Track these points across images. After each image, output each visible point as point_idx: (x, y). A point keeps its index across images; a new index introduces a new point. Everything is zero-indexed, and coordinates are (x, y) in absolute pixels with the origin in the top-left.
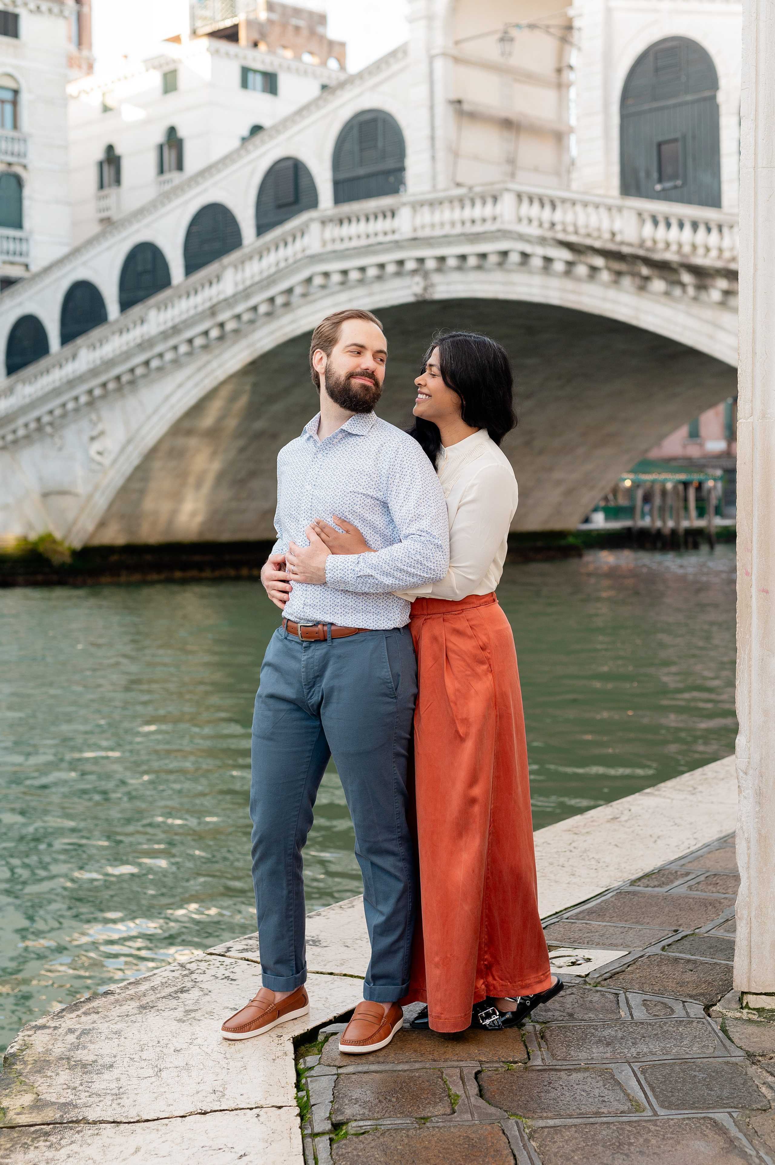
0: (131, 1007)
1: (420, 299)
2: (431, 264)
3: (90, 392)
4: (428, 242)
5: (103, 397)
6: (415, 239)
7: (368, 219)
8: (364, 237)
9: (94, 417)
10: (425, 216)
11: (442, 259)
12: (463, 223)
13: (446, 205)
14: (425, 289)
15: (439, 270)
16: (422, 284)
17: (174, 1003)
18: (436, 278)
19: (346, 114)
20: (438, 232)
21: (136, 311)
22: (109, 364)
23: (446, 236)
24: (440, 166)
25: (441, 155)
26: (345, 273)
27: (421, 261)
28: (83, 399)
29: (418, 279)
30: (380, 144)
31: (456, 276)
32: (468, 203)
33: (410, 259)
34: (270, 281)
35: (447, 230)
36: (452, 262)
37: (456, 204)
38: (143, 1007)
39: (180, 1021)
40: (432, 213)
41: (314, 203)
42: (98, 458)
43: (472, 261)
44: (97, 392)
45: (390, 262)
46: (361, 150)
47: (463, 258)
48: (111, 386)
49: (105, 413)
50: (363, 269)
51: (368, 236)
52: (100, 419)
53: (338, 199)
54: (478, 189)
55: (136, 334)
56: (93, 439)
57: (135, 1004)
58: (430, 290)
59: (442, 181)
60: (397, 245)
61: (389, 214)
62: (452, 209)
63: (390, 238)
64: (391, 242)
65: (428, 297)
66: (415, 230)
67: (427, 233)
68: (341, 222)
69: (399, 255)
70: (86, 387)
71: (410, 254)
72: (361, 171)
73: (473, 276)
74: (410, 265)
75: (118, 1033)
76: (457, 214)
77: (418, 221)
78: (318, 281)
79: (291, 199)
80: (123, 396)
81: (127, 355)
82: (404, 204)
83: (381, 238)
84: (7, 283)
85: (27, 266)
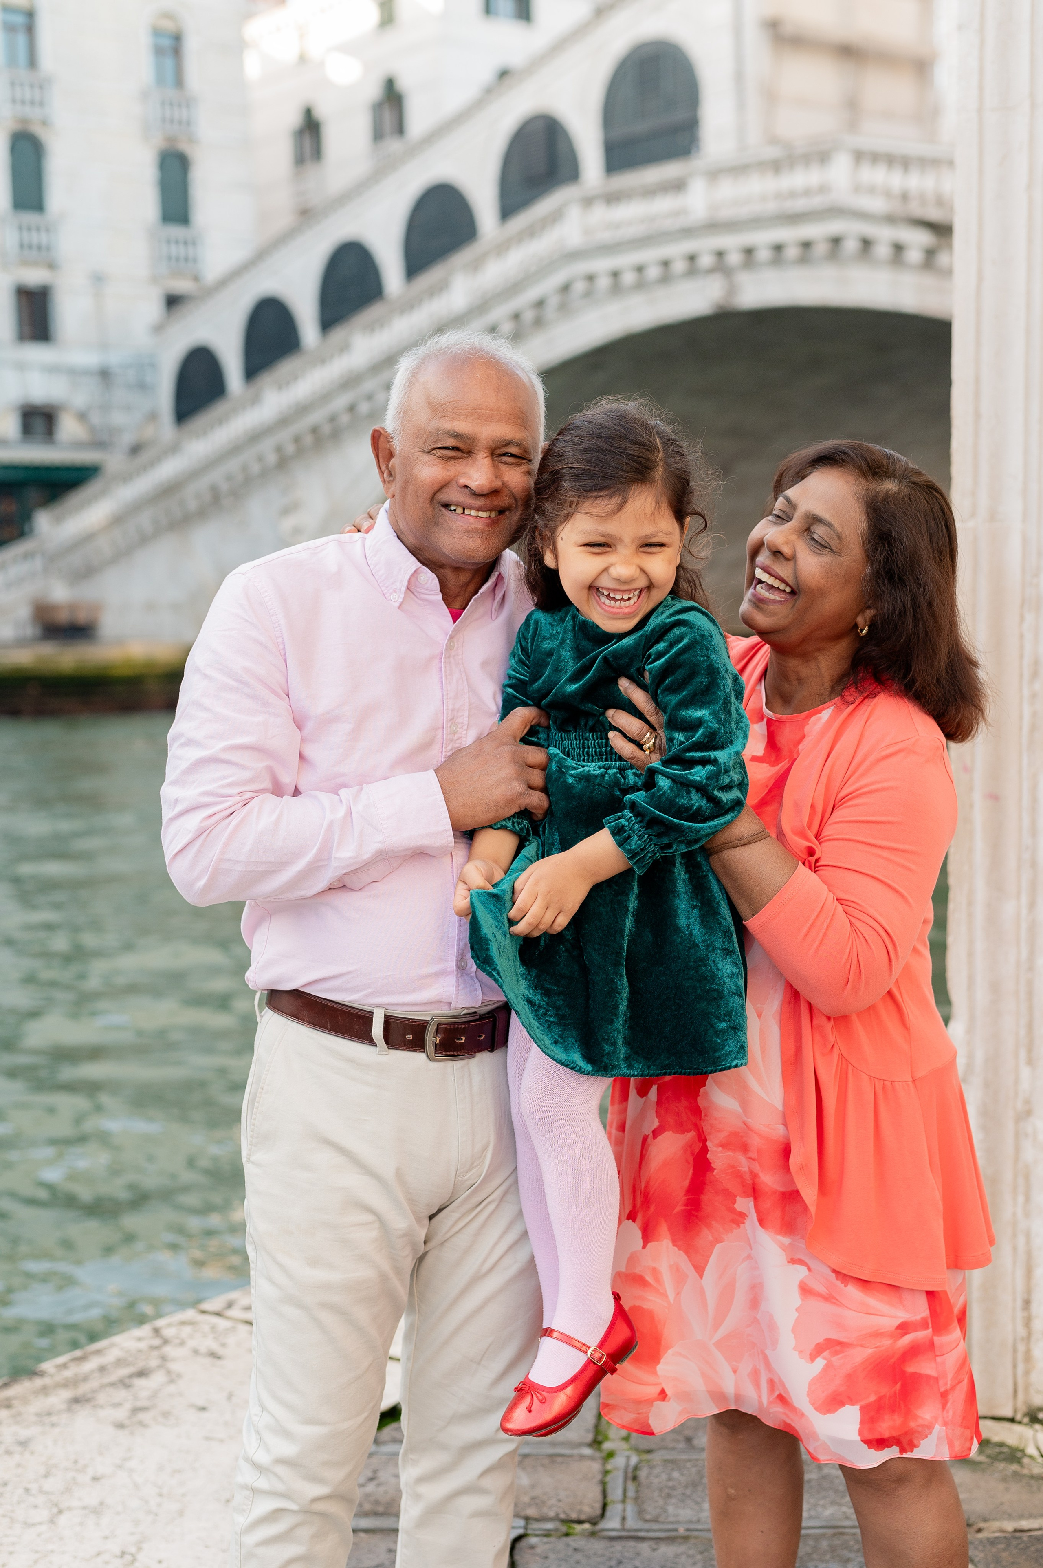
0: (58, 1399)
1: (720, 307)
2: (734, 259)
3: (280, 449)
4: (732, 226)
5: (297, 455)
6: (713, 223)
7: (646, 197)
8: (640, 223)
9: (286, 483)
10: (727, 189)
11: (749, 252)
12: (779, 198)
13: (755, 170)
14: (728, 294)
15: (746, 266)
16: (723, 286)
17: (121, 1394)
18: (743, 277)
19: (622, 47)
20: (744, 212)
21: (338, 334)
22: (305, 408)
24: (750, 115)
25: (750, 100)
26: (615, 275)
27: (720, 254)
28: (271, 459)
29: (717, 279)
31: (771, 273)
32: (785, 165)
33: (704, 252)
34: (514, 288)
36: (763, 255)
37: (769, 170)
38: (76, 1400)
39: (120, 1426)
40: (735, 185)
41: (573, 175)
43: (792, 253)
44: (289, 449)
45: (678, 257)
46: (643, 97)
47: (778, 248)
48: (307, 440)
49: (300, 476)
50: (640, 269)
51: (646, 221)
52: (293, 484)
53: (610, 168)
54: (800, 147)
56: (283, 512)
57: (66, 1394)
58: (735, 296)
59: (752, 137)
60: (688, 232)
61: (674, 188)
62: (764, 178)
63: (675, 223)
64: (676, 229)
65: (731, 306)
66: (712, 211)
67: (729, 214)
68: (609, 201)
69: (689, 247)
70: (274, 442)
71: (704, 246)
72: (644, 128)
73: (795, 272)
74: (706, 261)
75: (24, 1444)
76: (770, 185)
77: (716, 197)
78: (580, 287)
79: (546, 169)
80: (322, 453)
81: (325, 397)
82: (697, 173)
83: (664, 224)
84: (173, 301)
85: (196, 279)
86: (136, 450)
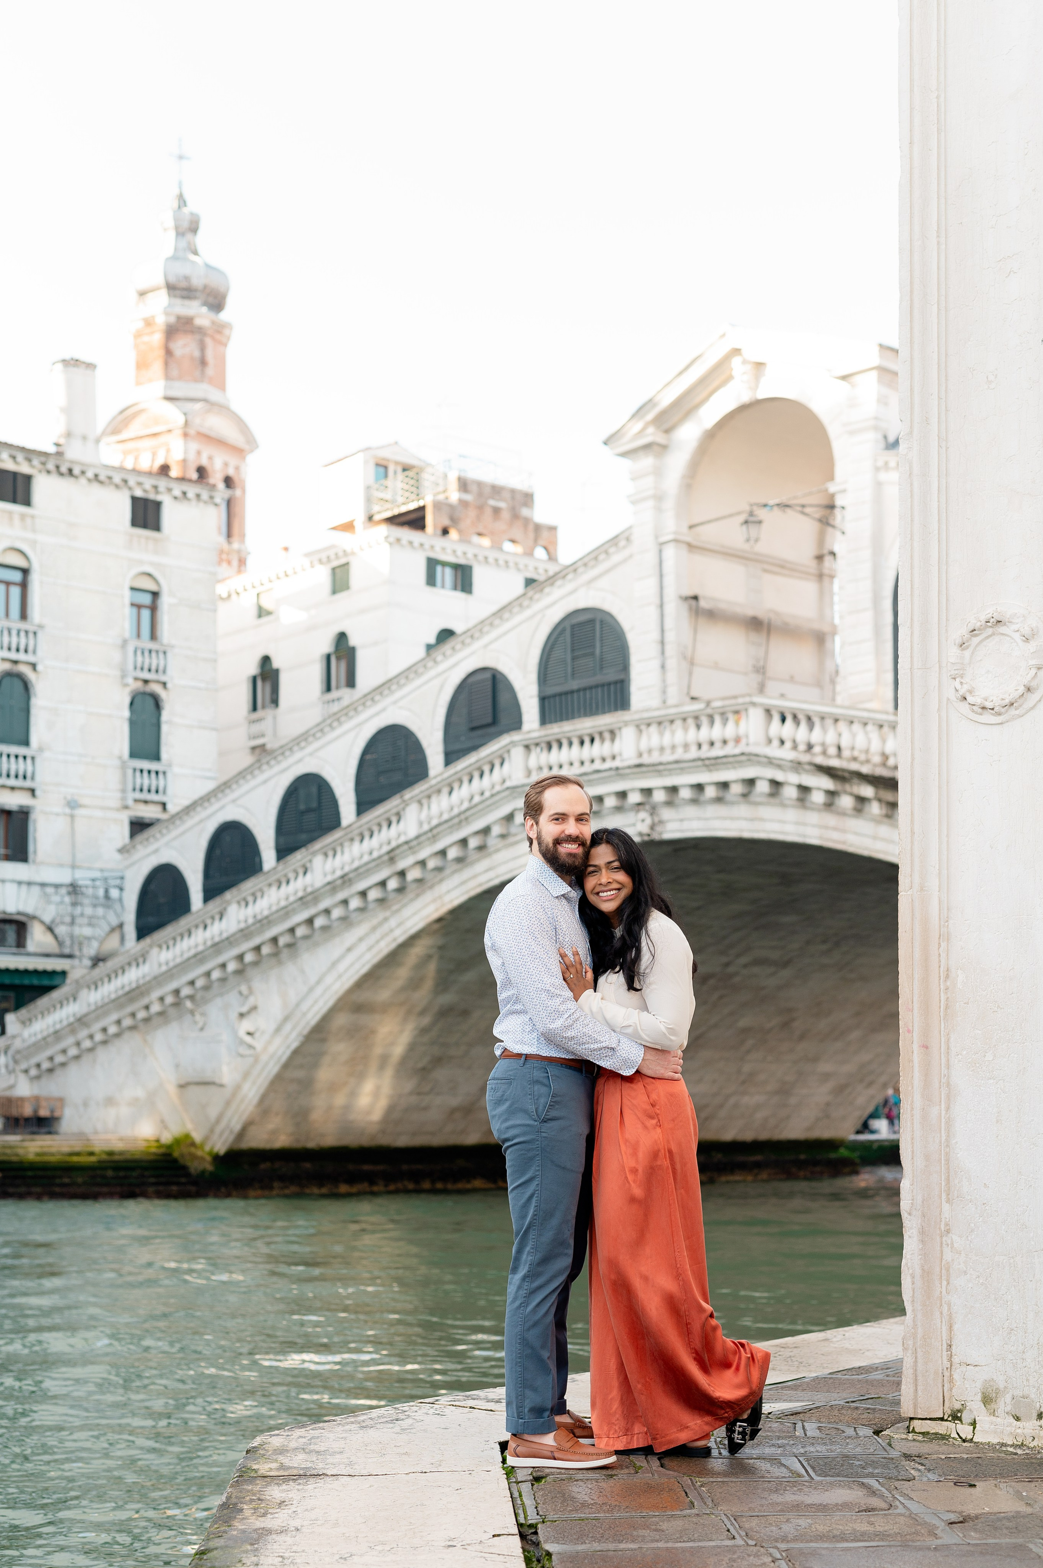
1: (646, 838)
2: (659, 796)
3: (240, 957)
4: (656, 768)
5: (255, 964)
6: (639, 766)
7: (582, 743)
8: (577, 764)
9: (244, 988)
10: (653, 738)
11: (673, 790)
12: (700, 746)
13: (678, 723)
14: (652, 827)
15: (669, 803)
16: (649, 821)
18: (666, 814)
19: (556, 615)
20: (668, 757)
21: (298, 857)
22: (263, 922)
23: (677, 762)
24: (672, 677)
25: (672, 663)
27: (647, 792)
28: (232, 967)
29: (643, 815)
30: (598, 651)
31: (691, 811)
32: (705, 721)
33: (633, 790)
34: (462, 818)
35: (679, 754)
36: (685, 794)
37: (691, 722)
40: (661, 734)
41: (517, 725)
42: (248, 1039)
43: (710, 792)
44: (249, 958)
45: (609, 794)
46: (574, 659)
47: (699, 788)
48: (266, 950)
49: (257, 984)
51: (582, 763)
52: (251, 991)
53: (545, 718)
54: (717, 704)
55: (297, 886)
56: (242, 1015)
58: (658, 829)
59: (674, 695)
60: (618, 773)
61: (607, 735)
62: (686, 729)
63: (608, 764)
64: (611, 769)
65: (656, 837)
66: (640, 755)
67: (655, 758)
68: (549, 747)
69: (620, 786)
70: (236, 951)
71: (633, 784)
72: (574, 685)
73: (712, 810)
74: (634, 798)
76: (692, 735)
77: (644, 745)
79: (489, 720)
80: (280, 963)
81: (285, 912)
82: (626, 724)
83: (598, 765)
84: (138, 826)
85: (164, 805)
86: (97, 961)
